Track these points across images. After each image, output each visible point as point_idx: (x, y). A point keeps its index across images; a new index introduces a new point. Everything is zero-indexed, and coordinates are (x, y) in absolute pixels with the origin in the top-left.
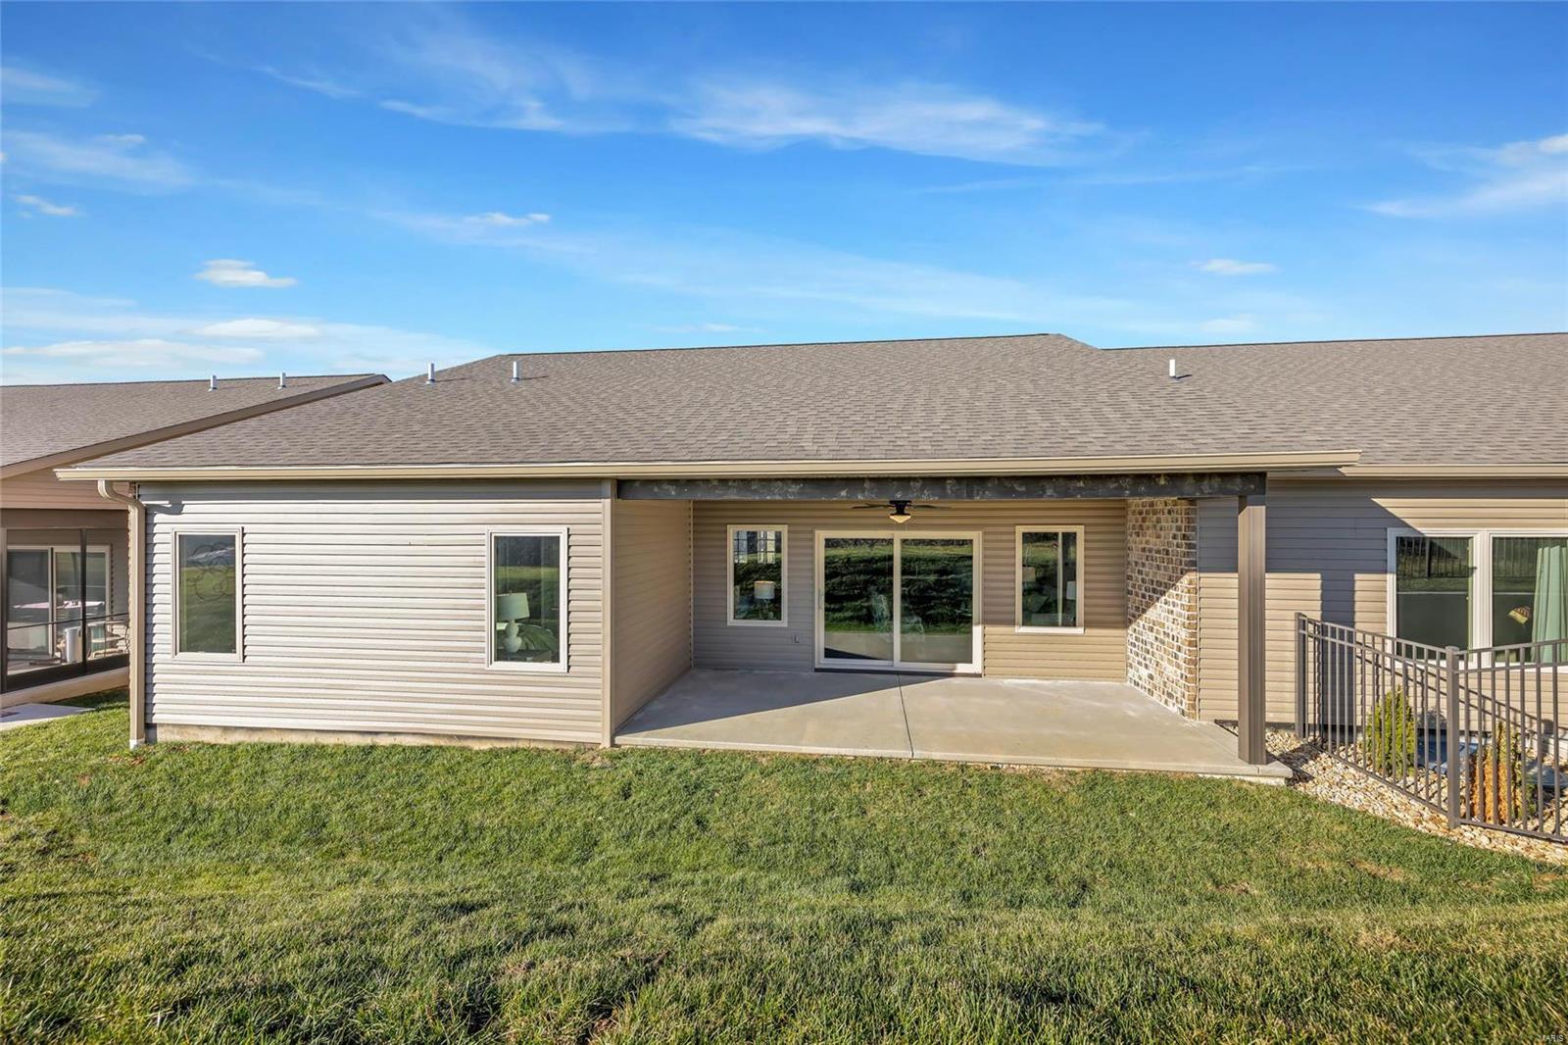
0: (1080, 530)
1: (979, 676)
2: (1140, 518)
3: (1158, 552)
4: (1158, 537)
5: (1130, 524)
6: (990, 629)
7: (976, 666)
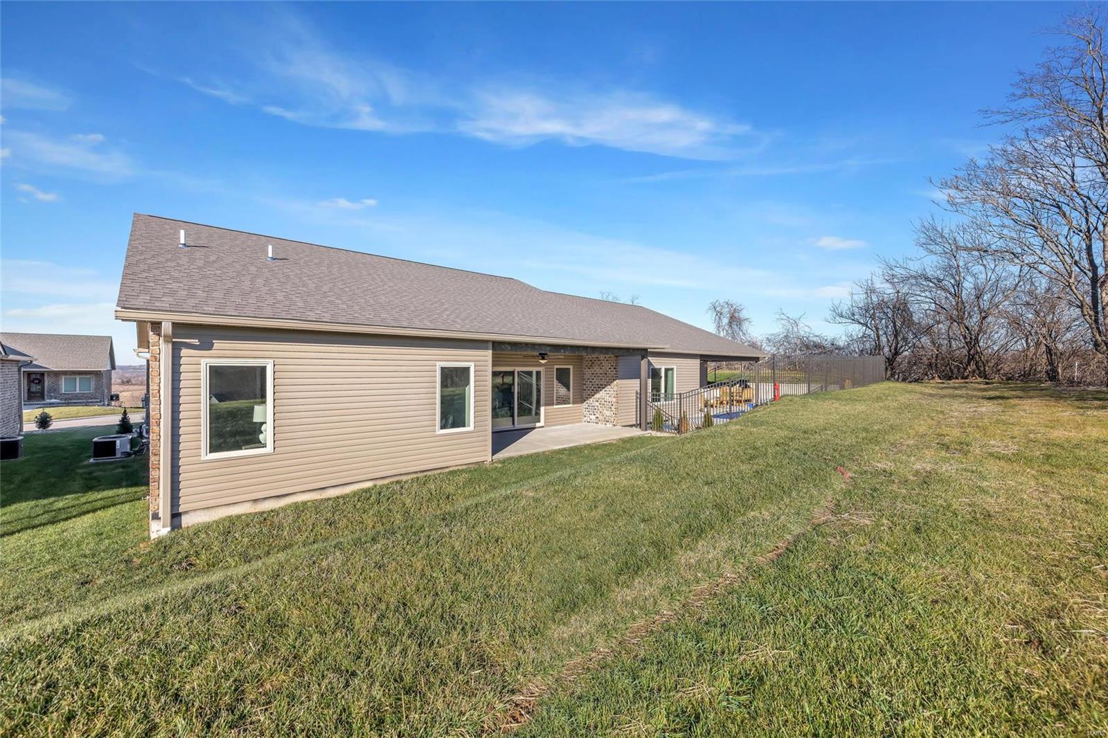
0: (571, 367)
1: (543, 427)
2: (591, 363)
3: (601, 374)
4: (601, 369)
5: (584, 365)
6: (547, 407)
7: (542, 423)
